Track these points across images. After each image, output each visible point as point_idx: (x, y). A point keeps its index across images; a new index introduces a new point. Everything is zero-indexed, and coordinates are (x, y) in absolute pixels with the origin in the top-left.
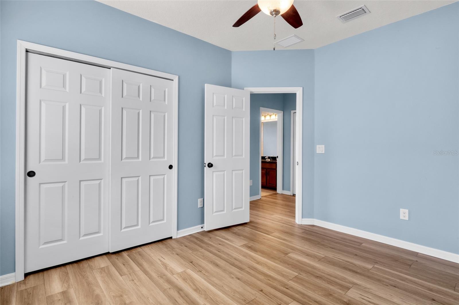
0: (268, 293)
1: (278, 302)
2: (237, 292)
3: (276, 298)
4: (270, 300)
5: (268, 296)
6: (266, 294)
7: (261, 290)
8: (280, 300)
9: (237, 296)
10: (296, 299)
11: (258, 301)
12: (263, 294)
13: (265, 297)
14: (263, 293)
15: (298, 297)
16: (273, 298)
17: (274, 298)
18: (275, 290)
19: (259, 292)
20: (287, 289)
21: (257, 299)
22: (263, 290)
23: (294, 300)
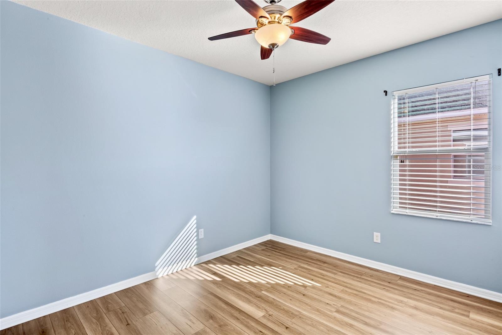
0: (280, 325)
1: (272, 318)
2: (311, 326)
3: (272, 321)
4: (278, 319)
5: (280, 322)
6: (282, 325)
7: (288, 329)
8: (269, 319)
9: (309, 322)
10: (255, 320)
11: (288, 317)
12: (285, 324)
13: (283, 321)
14: (285, 326)
15: (252, 323)
16: (276, 320)
17: (275, 322)
18: (273, 330)
19: (290, 326)
20: (261, 331)
21: (290, 320)
22: (285, 328)
23: (257, 320)
